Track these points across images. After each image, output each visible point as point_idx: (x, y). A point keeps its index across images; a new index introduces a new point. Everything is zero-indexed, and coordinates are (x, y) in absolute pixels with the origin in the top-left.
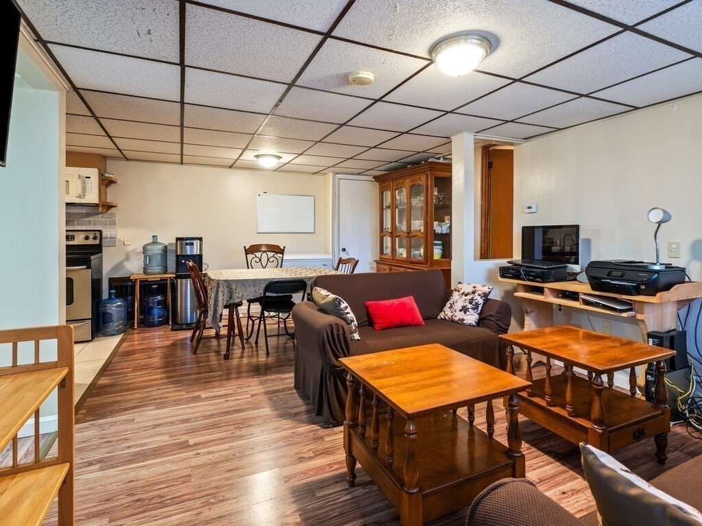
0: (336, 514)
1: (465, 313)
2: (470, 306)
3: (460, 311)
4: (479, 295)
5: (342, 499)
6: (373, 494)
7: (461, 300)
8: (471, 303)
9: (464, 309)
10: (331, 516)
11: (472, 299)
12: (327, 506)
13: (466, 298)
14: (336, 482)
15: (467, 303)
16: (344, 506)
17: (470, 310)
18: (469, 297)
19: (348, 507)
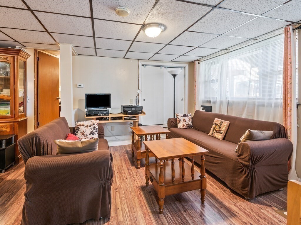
0: (180, 219)
1: (93, 134)
2: (94, 131)
3: (90, 134)
4: (96, 125)
5: (171, 217)
6: (167, 207)
7: (89, 129)
8: (94, 129)
9: (92, 133)
10: (181, 221)
11: (94, 127)
12: (175, 222)
13: (91, 127)
14: (159, 218)
15: (93, 130)
16: (175, 217)
17: (95, 132)
18: (92, 127)
19: (175, 215)
